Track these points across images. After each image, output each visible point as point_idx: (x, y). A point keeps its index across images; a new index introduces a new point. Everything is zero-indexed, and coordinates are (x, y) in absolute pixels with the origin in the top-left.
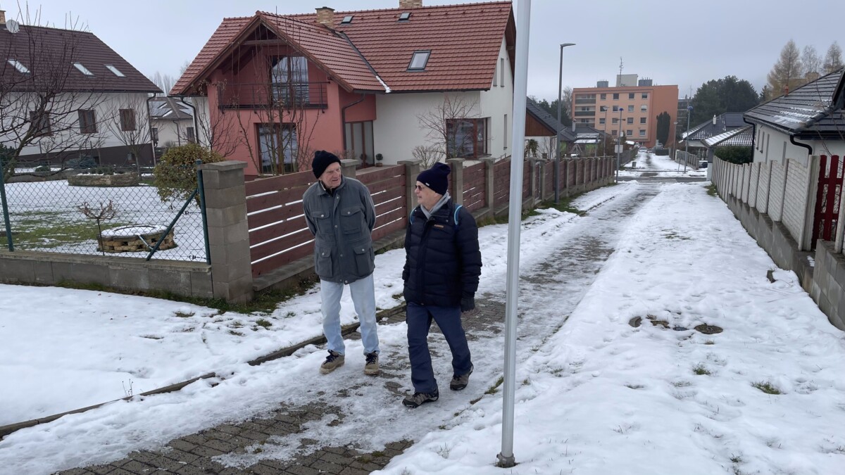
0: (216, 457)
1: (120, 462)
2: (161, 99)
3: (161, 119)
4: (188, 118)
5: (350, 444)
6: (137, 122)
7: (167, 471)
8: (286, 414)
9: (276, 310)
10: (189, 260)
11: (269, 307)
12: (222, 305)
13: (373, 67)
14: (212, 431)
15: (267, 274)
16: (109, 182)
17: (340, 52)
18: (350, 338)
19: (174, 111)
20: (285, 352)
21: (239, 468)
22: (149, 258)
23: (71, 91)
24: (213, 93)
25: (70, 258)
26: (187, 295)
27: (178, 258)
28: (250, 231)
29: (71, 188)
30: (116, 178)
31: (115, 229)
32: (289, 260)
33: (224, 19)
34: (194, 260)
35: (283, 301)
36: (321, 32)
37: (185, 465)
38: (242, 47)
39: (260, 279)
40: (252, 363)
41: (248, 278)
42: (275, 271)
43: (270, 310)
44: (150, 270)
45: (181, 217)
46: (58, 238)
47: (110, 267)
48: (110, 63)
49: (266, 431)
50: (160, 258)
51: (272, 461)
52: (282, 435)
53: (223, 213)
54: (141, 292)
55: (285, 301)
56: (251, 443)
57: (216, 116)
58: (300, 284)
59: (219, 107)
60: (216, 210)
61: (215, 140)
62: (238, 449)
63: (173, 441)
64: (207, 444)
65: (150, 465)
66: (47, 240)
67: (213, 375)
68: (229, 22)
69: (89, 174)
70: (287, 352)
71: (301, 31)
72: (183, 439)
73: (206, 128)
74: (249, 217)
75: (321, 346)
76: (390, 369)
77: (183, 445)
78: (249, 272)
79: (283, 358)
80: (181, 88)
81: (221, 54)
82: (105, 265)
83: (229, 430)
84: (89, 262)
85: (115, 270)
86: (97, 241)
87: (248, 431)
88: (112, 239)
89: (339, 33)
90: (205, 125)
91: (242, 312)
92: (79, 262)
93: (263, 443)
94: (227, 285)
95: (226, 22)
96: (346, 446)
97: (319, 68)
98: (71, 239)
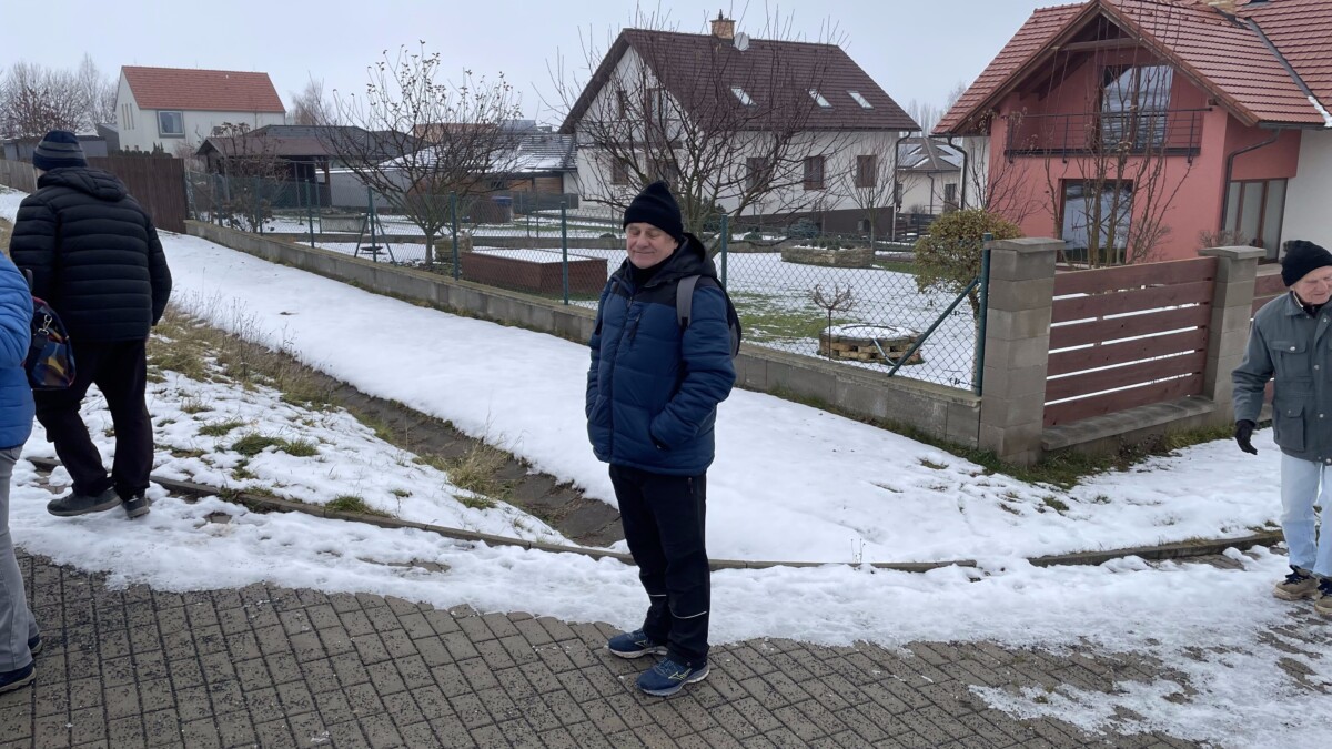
0: (975, 687)
1: (843, 649)
2: (916, 140)
3: (911, 171)
4: (954, 170)
5: (1205, 742)
6: (881, 173)
7: (906, 683)
8: (1090, 657)
9: (1077, 488)
10: (948, 384)
11: (1067, 480)
12: (991, 461)
13: (1305, 79)
14: (970, 647)
15: (1067, 427)
16: (832, 261)
17: (1240, 55)
18: (1210, 562)
19: (931, 160)
20: (1090, 558)
21: (1011, 716)
22: (891, 375)
23: (812, 129)
24: (1000, 131)
25: (790, 359)
26: (939, 436)
27: (932, 379)
28: (1051, 352)
29: (786, 265)
30: (844, 254)
31: (844, 326)
32: (1106, 409)
33: (1036, 11)
34: (957, 386)
35: (1089, 474)
36: (1207, 21)
37: (930, 684)
38: (1061, 53)
39: (1053, 431)
40: (1035, 562)
41: (1036, 426)
42: (1081, 423)
43: (1066, 484)
44: (892, 390)
45: (946, 319)
46: (770, 330)
47: (839, 379)
48: (854, 89)
49: (1054, 673)
50: (908, 376)
51: (1064, 723)
52: (1083, 688)
53: (1014, 320)
54: (873, 420)
55: (1092, 475)
56: (1030, 682)
57: (1000, 167)
58: (1121, 452)
59: (1005, 153)
60: (1003, 312)
61: (992, 205)
62: (1010, 686)
63: (915, 643)
64: (963, 663)
65: (882, 667)
66: (757, 331)
67: (972, 564)
68: (1042, 15)
69: (809, 247)
70: (1095, 559)
71: (1171, 21)
72: (928, 645)
73: (982, 185)
74: (1052, 329)
75: (1154, 564)
76: (1292, 637)
77: (927, 653)
78: (1039, 417)
79: (1084, 566)
80: (950, 123)
81: (1023, 69)
82: (833, 374)
83: (996, 653)
84: (814, 368)
85: (844, 384)
86: (817, 341)
87: (1025, 664)
88: (839, 340)
89: (1242, 21)
90: (980, 181)
91: (1021, 478)
92: (801, 366)
93: (1050, 690)
94: (1002, 431)
95: (1037, 15)
96: (1197, 743)
97: (1194, 83)
98: (784, 334)
